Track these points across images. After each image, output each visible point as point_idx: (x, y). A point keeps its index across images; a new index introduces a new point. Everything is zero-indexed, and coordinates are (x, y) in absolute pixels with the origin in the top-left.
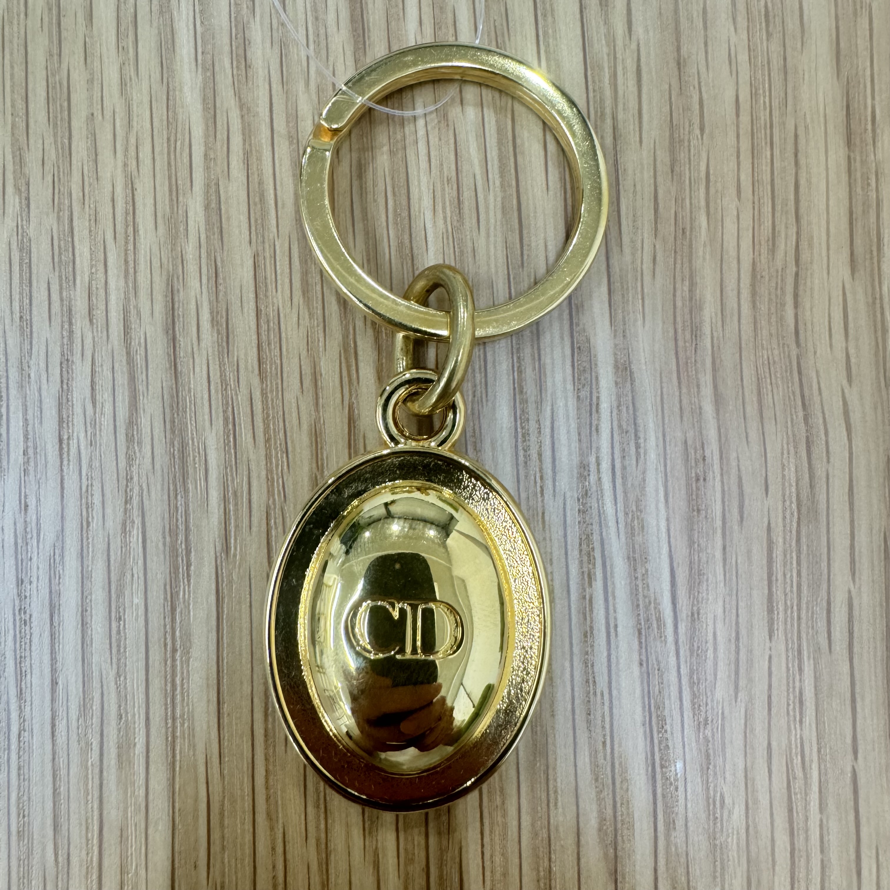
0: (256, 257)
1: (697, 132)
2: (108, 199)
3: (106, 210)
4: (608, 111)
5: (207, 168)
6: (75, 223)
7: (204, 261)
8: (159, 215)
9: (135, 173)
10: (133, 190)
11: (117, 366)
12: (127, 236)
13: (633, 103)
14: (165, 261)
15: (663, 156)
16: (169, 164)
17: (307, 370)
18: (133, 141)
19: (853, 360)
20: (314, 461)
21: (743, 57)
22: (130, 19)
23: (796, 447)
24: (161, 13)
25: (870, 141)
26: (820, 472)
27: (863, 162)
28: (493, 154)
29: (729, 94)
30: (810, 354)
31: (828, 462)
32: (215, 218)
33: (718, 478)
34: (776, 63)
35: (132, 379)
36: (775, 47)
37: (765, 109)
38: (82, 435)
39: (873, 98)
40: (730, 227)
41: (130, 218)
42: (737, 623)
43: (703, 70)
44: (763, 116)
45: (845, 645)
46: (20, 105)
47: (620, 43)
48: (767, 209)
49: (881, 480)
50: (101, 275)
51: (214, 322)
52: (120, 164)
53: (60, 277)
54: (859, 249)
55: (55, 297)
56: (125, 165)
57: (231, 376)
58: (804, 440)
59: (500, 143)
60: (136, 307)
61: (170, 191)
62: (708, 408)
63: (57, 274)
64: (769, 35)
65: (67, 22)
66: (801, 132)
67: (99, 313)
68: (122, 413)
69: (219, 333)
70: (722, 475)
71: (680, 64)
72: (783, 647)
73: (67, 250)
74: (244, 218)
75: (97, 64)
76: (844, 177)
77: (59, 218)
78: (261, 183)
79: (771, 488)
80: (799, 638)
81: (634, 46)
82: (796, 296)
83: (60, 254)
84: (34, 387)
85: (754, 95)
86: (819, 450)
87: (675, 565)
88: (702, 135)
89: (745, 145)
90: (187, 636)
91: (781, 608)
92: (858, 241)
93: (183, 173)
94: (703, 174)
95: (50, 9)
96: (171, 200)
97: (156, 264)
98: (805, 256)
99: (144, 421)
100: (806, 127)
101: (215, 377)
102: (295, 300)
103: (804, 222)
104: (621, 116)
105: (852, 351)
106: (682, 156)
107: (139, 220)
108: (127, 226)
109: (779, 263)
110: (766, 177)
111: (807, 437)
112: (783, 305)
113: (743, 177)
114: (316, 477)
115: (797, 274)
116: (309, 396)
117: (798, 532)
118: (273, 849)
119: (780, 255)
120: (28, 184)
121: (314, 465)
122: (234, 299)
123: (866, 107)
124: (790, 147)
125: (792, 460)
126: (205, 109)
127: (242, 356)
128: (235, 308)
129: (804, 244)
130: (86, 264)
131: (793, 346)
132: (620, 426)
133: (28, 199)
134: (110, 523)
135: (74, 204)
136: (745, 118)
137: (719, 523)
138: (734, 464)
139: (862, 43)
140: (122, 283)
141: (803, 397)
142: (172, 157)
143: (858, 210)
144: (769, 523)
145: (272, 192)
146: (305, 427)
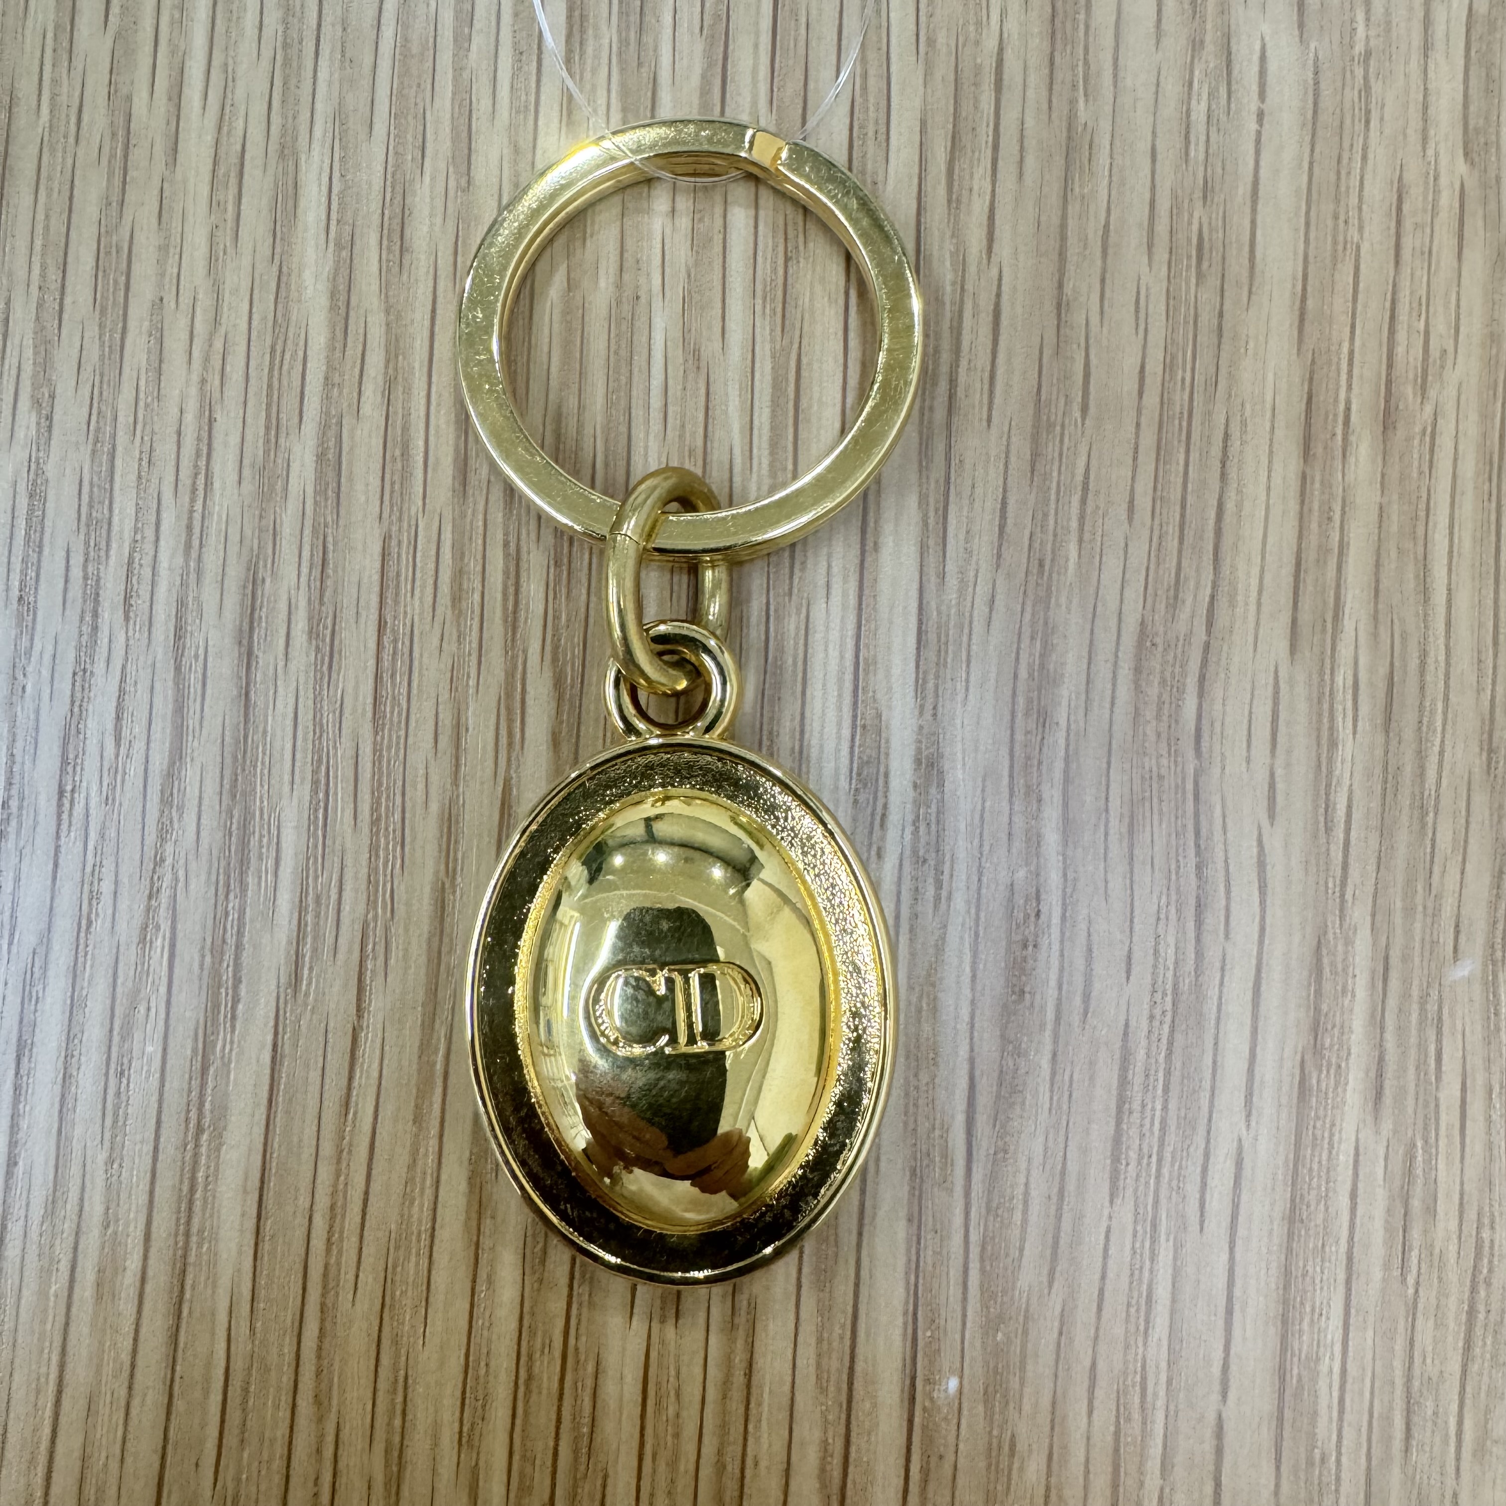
0: (386, 539)
1: (1077, 414)
2: (172, 430)
3: (165, 449)
4: (944, 369)
5: (327, 398)
6: (118, 462)
7: (307, 539)
8: (246, 462)
9: (216, 395)
10: (211, 421)
11: (158, 686)
12: (194, 490)
13: (983, 360)
14: (248, 532)
15: (1021, 446)
16: (270, 386)
17: (446, 718)
18: (218, 345)
19: (1280, 786)
20: (443, 860)
21: (1158, 308)
22: (234, 160)
23: (1179, 911)
24: (282, 155)
25: (1339, 453)
26: (1213, 954)
27: (1326, 485)
28: (763, 417)
29: (1131, 363)
30: (1216, 771)
31: (1227, 936)
32: (331, 475)
33: (1056, 947)
34: (1207, 319)
35: (179, 709)
36: (1208, 296)
37: (1183, 389)
38: (95, 788)
39: (1349, 387)
40: (1113, 565)
41: (202, 463)
42: (1063, 1173)
43: (1095, 319)
44: (1180, 398)
45: (1226, 1222)
46: (54, 275)
47: (972, 269)
48: (1172, 544)
49: (1305, 973)
50: (149, 547)
51: (313, 633)
52: (195, 378)
53: (87, 543)
54: (1305, 616)
55: (76, 573)
56: (203, 381)
57: (329, 718)
58: (1192, 902)
59: (775, 404)
60: (197, 599)
61: (268, 428)
62: (1052, 838)
63: (82, 537)
64: (1200, 276)
65: (138, 155)
66: (1235, 430)
67: (140, 604)
68: (159, 761)
69: (318, 649)
70: (1062, 942)
71: (1061, 306)
72: (1129, 1218)
73: (101, 503)
74: (375, 481)
75: (176, 224)
76: (1293, 505)
77: (94, 452)
78: (405, 429)
79: (1135, 970)
80: (1156, 1202)
81: (994, 272)
82: (1202, 679)
83: (91, 506)
84: (29, 704)
85: (1169, 366)
86: (1213, 920)
87: (977, 1073)
88: (1084, 419)
89: (1148, 440)
90: (222, 1112)
91: (1133, 1155)
92: (1307, 603)
93: (290, 402)
94: (1079, 478)
95: (114, 135)
96: (267, 441)
97: (234, 537)
98: (1222, 619)
99: (191, 774)
100: (1244, 423)
101: (306, 718)
102: (440, 610)
103: (1226, 570)
104: (962, 378)
105: (1279, 772)
106: (1051, 450)
107: (216, 467)
108: (196, 475)
109: (1181, 627)
110: (1175, 494)
111: (1198, 898)
112: (1181, 690)
113: (1139, 488)
114: (443, 884)
115: (1207, 647)
116: (446, 760)
117: (1171, 1043)
118: (319, 1451)
119: (1184, 615)
120: (52, 397)
121: (443, 867)
122: (347, 601)
123: (1336, 400)
124: (1216, 450)
125: (1172, 930)
126: (333, 308)
127: (350, 690)
128: (348, 614)
129: (1222, 602)
130: (129, 525)
131: (1190, 754)
132: (915, 852)
133: (50, 418)
134: (122, 926)
135: (120, 433)
136: (1152, 399)
137: (1050, 1015)
138: (1083, 926)
139: (1340, 304)
140: (180, 560)
141: (1197, 834)
142: (276, 373)
143: (1310, 556)
144: (1127, 1025)
145: (421, 443)
146: (434, 807)
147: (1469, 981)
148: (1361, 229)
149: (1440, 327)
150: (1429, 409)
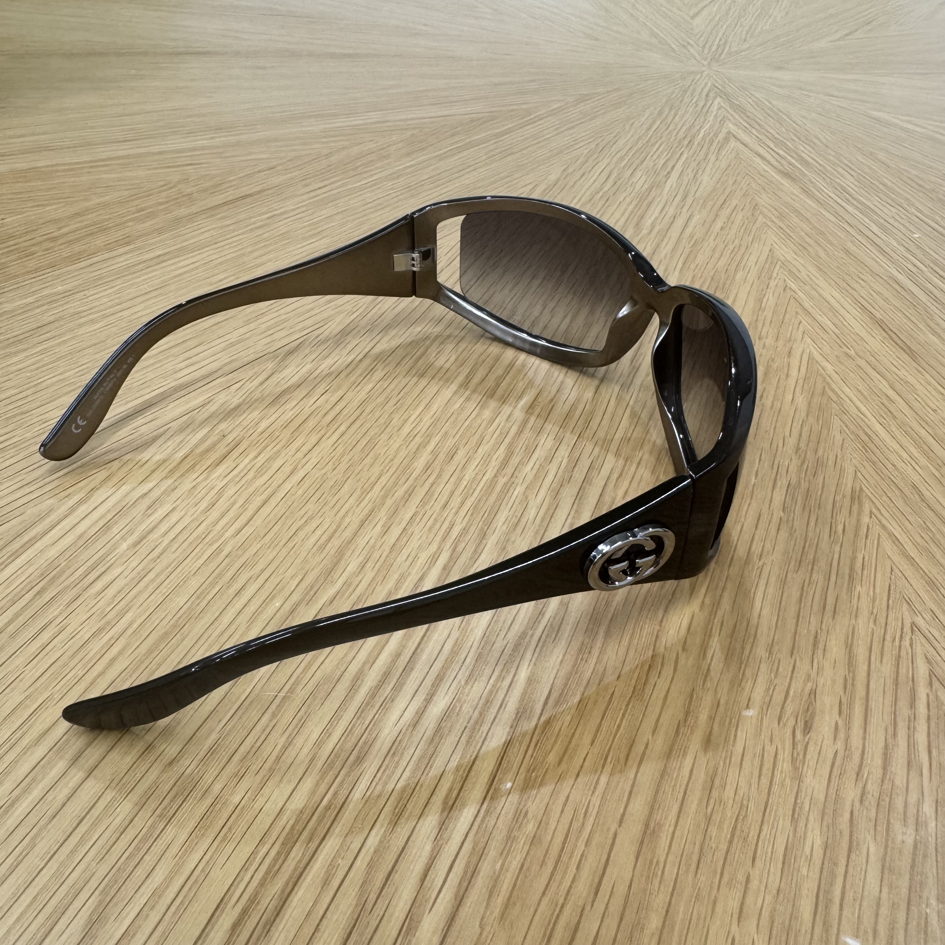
147: (751, 716)
148: (745, 519)
149: (768, 546)
150: (761, 563)
